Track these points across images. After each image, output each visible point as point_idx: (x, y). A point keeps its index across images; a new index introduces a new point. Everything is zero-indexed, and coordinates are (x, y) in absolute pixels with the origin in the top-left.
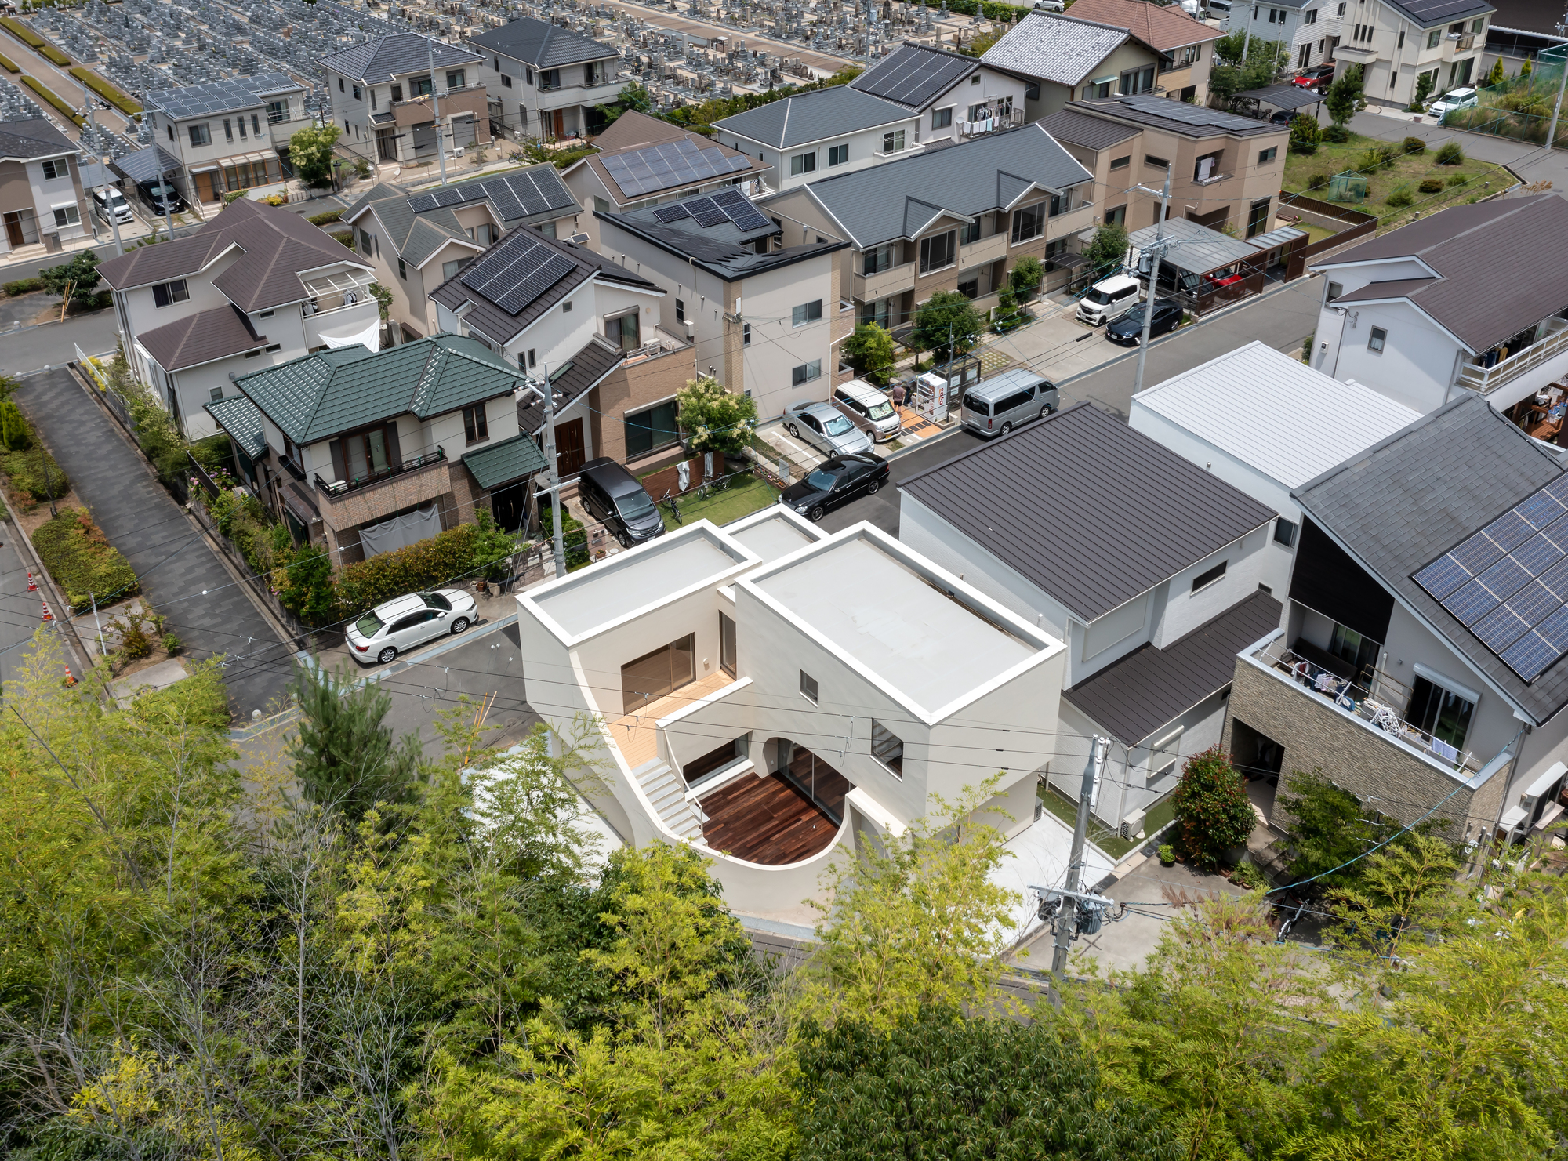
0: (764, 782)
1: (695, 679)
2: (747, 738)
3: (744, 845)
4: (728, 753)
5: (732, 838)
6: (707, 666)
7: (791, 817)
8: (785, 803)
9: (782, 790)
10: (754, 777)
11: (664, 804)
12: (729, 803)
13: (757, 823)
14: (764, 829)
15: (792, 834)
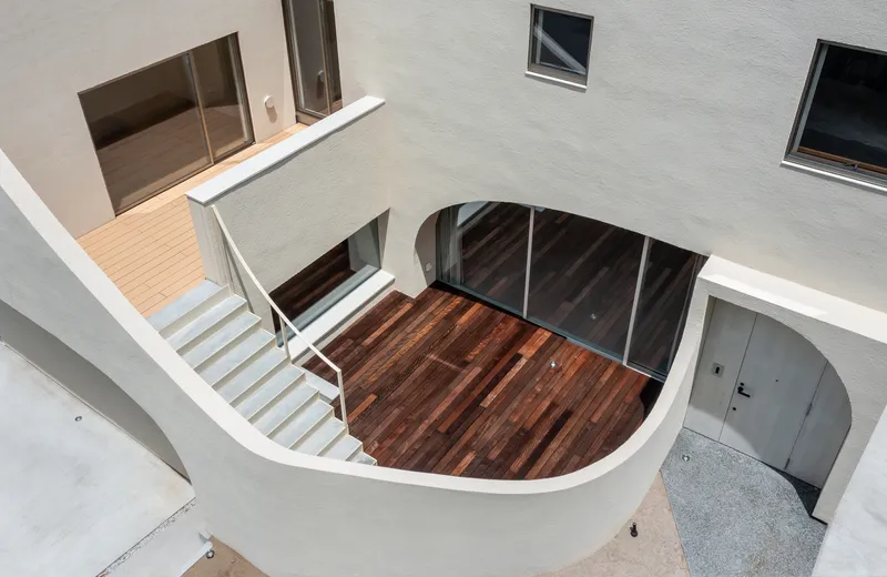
0: (421, 303)
1: (252, 141)
2: (376, 228)
3: (433, 428)
4: (335, 268)
5: (402, 419)
6: (271, 112)
7: (502, 353)
8: (478, 332)
9: (461, 311)
10: (398, 299)
11: (244, 380)
12: (370, 351)
13: (439, 379)
14: (458, 388)
15: (518, 386)
